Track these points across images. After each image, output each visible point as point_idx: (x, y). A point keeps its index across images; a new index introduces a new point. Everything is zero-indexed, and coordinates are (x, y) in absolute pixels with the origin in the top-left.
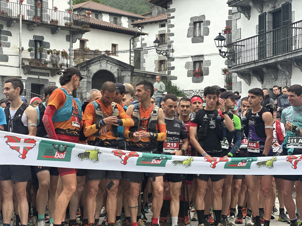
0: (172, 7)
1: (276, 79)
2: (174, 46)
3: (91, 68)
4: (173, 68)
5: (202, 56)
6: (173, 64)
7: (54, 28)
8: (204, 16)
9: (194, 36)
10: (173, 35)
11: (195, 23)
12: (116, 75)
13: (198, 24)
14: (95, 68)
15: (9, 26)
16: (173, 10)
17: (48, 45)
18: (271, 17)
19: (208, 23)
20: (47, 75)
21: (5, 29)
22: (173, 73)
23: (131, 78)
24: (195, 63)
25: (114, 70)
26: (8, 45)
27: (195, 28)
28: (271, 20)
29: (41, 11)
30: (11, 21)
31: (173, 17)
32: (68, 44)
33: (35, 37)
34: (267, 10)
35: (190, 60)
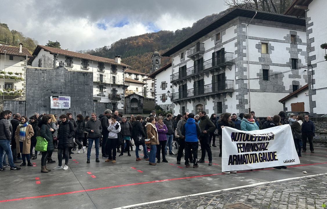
0: (155, 78)
1: (183, 104)
2: (156, 91)
3: (130, 98)
4: (156, 98)
5: (165, 94)
6: (156, 96)
7: (119, 86)
8: (165, 82)
9: (163, 88)
10: (156, 87)
11: (163, 84)
12: (138, 100)
13: (164, 84)
14: (131, 98)
15: (105, 86)
16: (156, 80)
17: (117, 91)
18: (182, 87)
19: (167, 84)
20: (117, 100)
21: (104, 87)
22: (156, 99)
23: (143, 100)
24: (163, 96)
25: (138, 98)
26: (105, 92)
27: (163, 85)
28: (182, 88)
29: (115, 80)
30: (106, 84)
31: (156, 82)
32: (123, 91)
33: (113, 88)
34: (181, 85)
35: (161, 95)
